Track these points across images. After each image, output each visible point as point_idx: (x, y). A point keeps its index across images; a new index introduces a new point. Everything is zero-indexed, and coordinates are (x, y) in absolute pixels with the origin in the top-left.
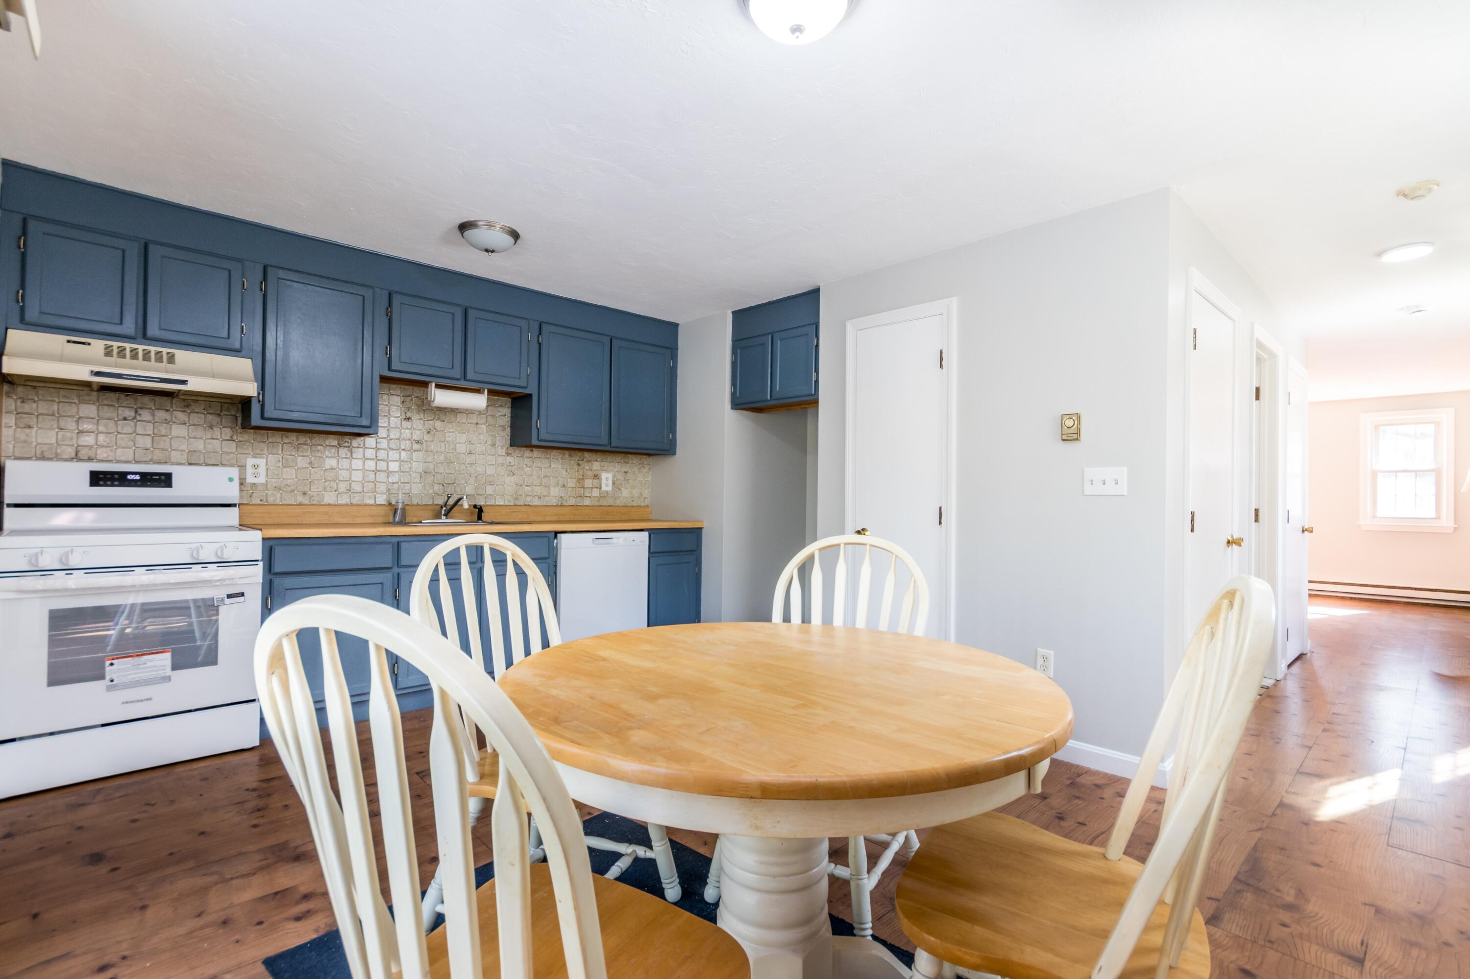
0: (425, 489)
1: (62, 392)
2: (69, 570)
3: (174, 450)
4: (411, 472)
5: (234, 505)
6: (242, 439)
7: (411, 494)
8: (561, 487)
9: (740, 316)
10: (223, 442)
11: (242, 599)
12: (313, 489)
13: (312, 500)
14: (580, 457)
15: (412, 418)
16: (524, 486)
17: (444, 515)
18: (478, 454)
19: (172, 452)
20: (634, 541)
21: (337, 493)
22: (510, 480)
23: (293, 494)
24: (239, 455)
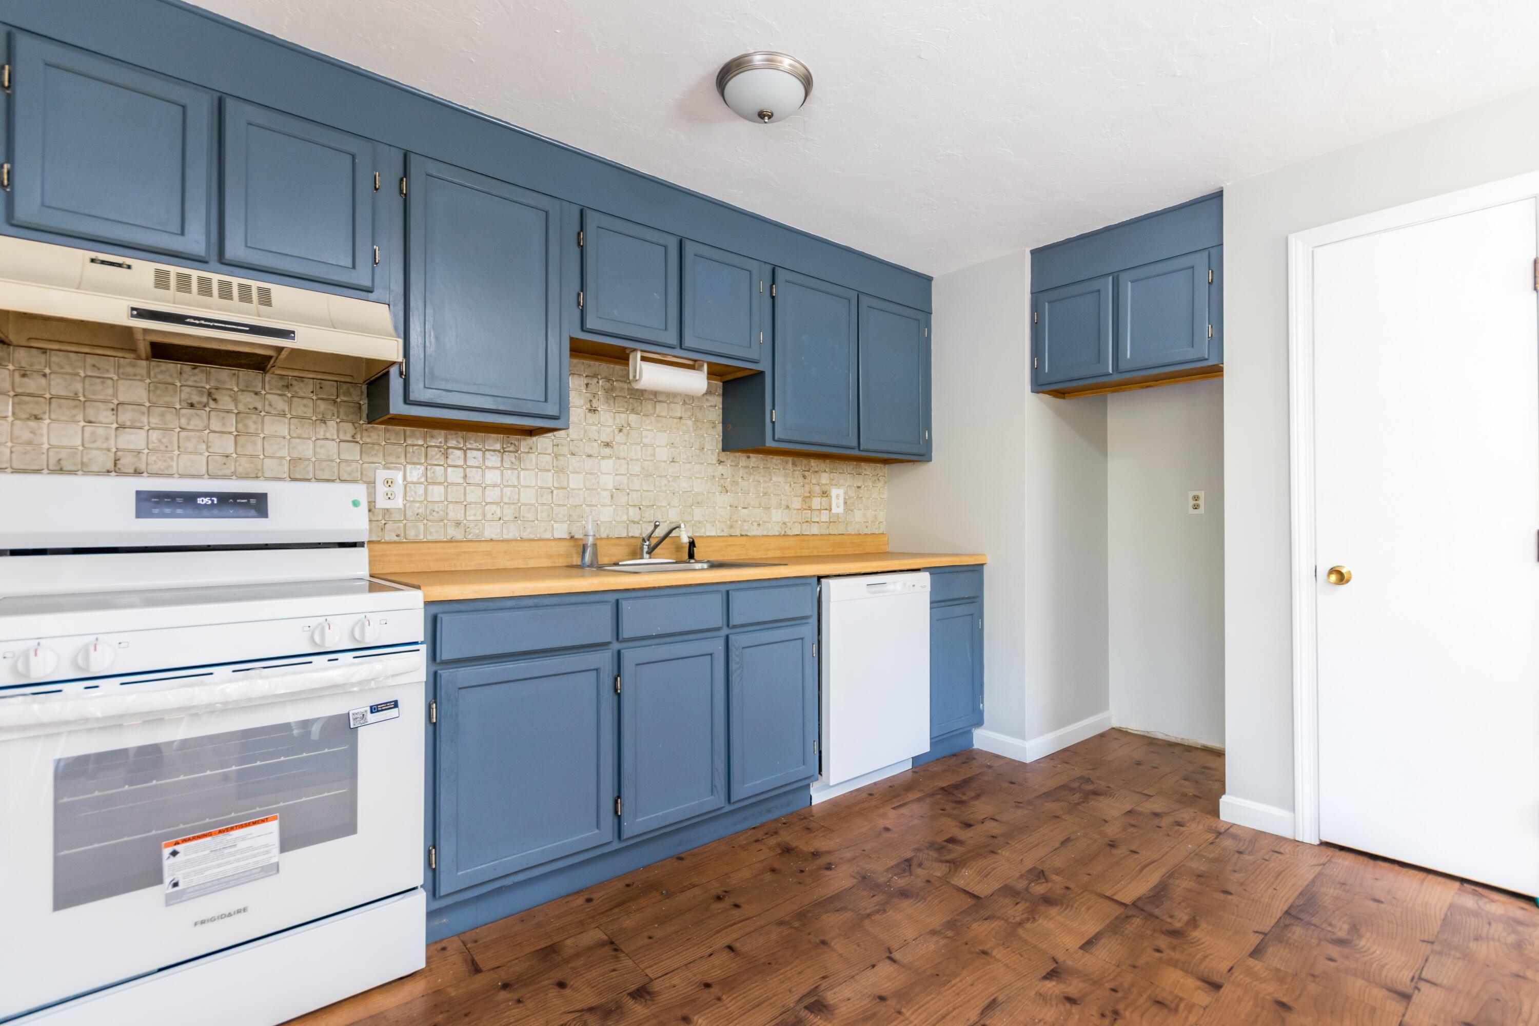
0: (617, 515)
1: (90, 360)
2: (91, 680)
3: (269, 457)
4: (599, 490)
5: (361, 544)
6: (368, 440)
7: (599, 522)
8: (784, 509)
9: (1041, 256)
10: (342, 444)
11: (393, 712)
12: (470, 516)
13: (467, 534)
14: (805, 467)
15: (599, 409)
16: (740, 508)
17: (647, 553)
18: (683, 462)
19: (266, 460)
20: (914, 586)
21: (501, 522)
22: (722, 500)
23: (442, 524)
24: (365, 465)
